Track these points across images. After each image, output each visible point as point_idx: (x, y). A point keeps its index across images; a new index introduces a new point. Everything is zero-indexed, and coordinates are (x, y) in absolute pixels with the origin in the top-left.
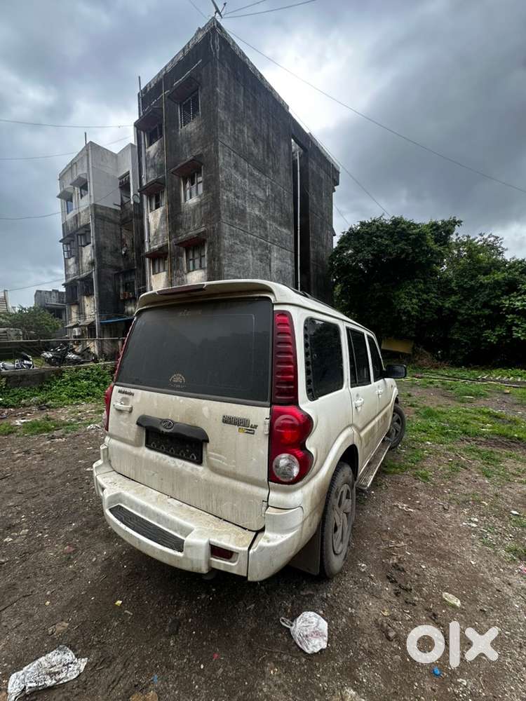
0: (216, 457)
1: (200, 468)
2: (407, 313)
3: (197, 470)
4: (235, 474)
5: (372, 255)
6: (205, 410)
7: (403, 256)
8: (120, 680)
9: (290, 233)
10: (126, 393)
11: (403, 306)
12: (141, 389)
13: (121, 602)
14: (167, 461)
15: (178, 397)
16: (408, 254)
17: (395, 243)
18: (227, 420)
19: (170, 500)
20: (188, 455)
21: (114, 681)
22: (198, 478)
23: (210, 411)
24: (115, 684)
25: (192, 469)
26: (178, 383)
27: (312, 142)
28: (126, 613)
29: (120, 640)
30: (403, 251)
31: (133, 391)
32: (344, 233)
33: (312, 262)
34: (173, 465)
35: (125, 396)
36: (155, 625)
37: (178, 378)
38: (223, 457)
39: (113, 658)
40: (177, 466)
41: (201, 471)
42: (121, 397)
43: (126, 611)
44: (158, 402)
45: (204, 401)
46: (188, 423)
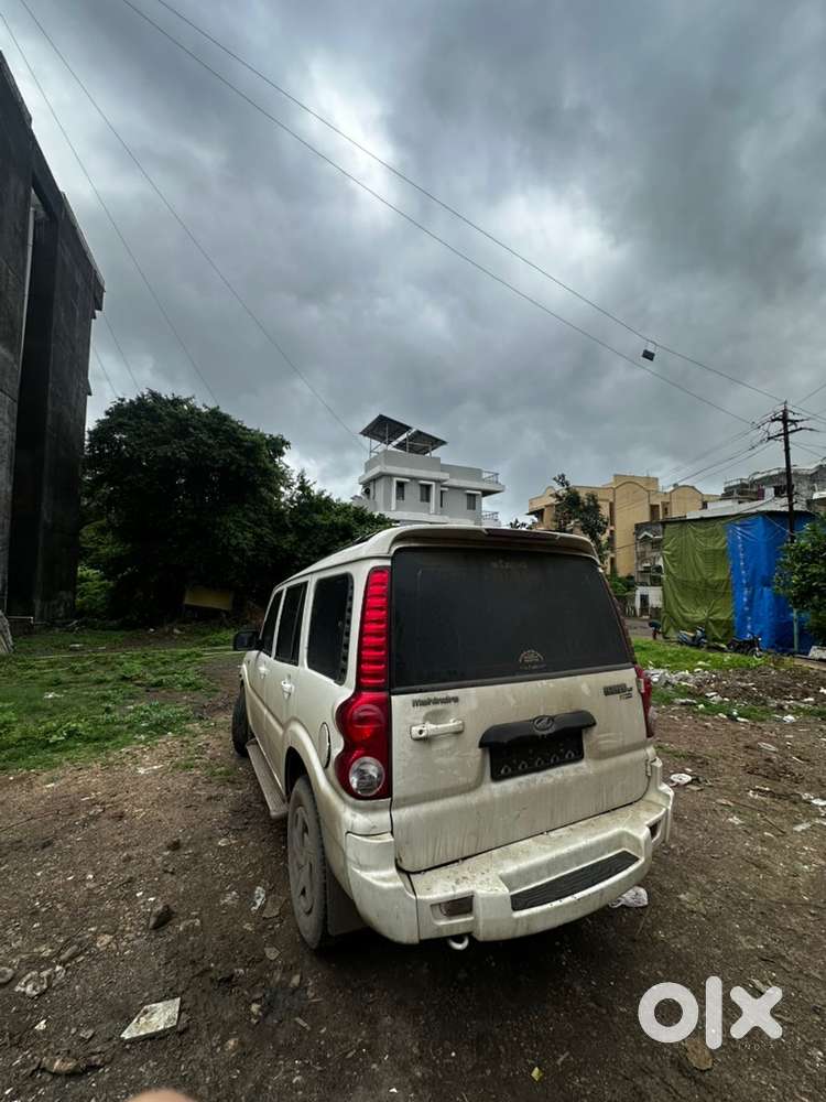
0: (605, 738)
1: (582, 764)
2: (239, 551)
3: (582, 768)
4: (624, 747)
5: (188, 454)
6: (584, 688)
7: (233, 467)
8: (666, 1083)
9: (12, 359)
10: (436, 701)
11: (234, 542)
12: (473, 686)
13: (537, 1069)
14: (539, 780)
15: (544, 682)
16: (239, 467)
17: (222, 446)
18: (609, 691)
19: (552, 834)
20: (562, 756)
21: (668, 1090)
22: (587, 778)
23: (590, 687)
24: (671, 1090)
25: (576, 770)
26: (532, 664)
27: (66, 212)
28: (563, 1063)
29: (608, 1076)
30: (233, 460)
31: (451, 693)
32: (123, 400)
33: (48, 430)
34: (550, 781)
35: (432, 707)
36: (593, 1024)
37: (530, 656)
38: (611, 734)
39: (634, 1088)
40: (555, 779)
41: (584, 767)
42: (423, 714)
43: (559, 1062)
44: (514, 697)
45: (579, 677)
46: (569, 711)
